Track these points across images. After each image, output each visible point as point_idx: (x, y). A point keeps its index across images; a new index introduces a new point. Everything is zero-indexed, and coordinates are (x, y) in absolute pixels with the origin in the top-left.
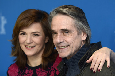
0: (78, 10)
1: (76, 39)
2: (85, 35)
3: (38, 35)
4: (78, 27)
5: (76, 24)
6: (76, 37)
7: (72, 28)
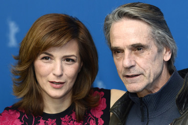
0: (154, 10)
1: (155, 60)
2: (168, 53)
3: (73, 60)
4: (157, 39)
5: (154, 34)
6: (156, 57)
7: (149, 41)
